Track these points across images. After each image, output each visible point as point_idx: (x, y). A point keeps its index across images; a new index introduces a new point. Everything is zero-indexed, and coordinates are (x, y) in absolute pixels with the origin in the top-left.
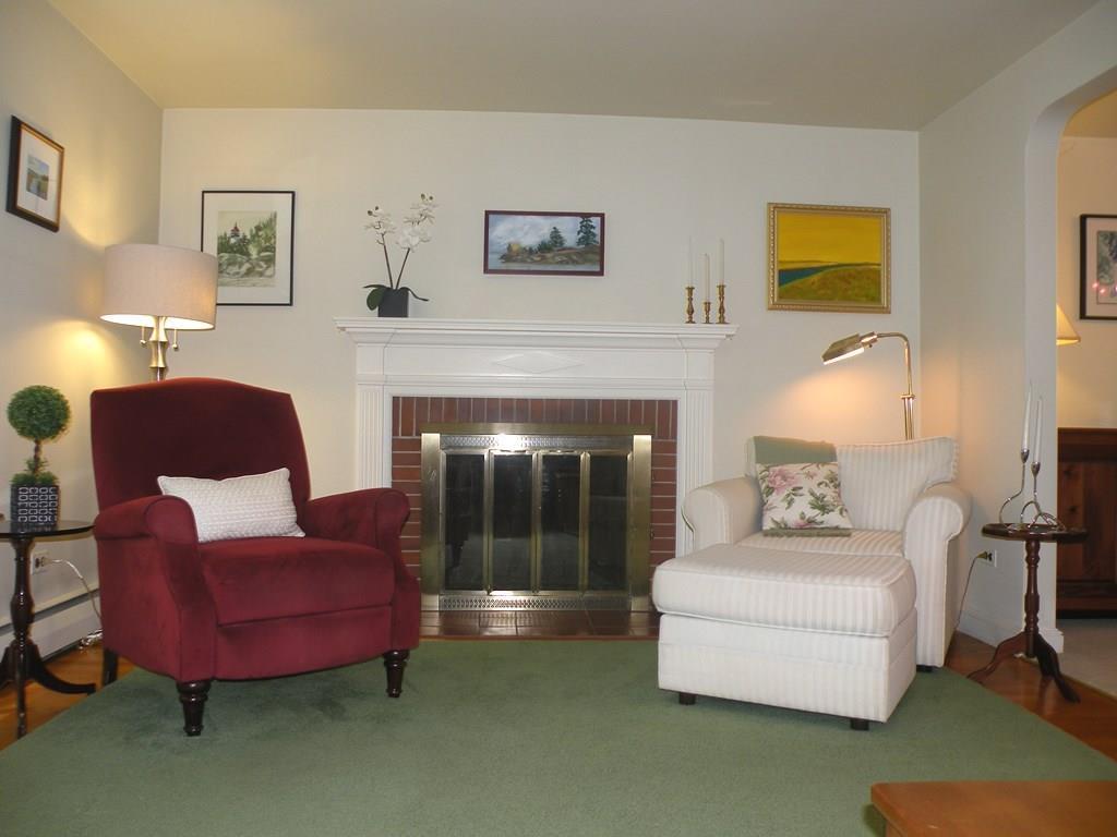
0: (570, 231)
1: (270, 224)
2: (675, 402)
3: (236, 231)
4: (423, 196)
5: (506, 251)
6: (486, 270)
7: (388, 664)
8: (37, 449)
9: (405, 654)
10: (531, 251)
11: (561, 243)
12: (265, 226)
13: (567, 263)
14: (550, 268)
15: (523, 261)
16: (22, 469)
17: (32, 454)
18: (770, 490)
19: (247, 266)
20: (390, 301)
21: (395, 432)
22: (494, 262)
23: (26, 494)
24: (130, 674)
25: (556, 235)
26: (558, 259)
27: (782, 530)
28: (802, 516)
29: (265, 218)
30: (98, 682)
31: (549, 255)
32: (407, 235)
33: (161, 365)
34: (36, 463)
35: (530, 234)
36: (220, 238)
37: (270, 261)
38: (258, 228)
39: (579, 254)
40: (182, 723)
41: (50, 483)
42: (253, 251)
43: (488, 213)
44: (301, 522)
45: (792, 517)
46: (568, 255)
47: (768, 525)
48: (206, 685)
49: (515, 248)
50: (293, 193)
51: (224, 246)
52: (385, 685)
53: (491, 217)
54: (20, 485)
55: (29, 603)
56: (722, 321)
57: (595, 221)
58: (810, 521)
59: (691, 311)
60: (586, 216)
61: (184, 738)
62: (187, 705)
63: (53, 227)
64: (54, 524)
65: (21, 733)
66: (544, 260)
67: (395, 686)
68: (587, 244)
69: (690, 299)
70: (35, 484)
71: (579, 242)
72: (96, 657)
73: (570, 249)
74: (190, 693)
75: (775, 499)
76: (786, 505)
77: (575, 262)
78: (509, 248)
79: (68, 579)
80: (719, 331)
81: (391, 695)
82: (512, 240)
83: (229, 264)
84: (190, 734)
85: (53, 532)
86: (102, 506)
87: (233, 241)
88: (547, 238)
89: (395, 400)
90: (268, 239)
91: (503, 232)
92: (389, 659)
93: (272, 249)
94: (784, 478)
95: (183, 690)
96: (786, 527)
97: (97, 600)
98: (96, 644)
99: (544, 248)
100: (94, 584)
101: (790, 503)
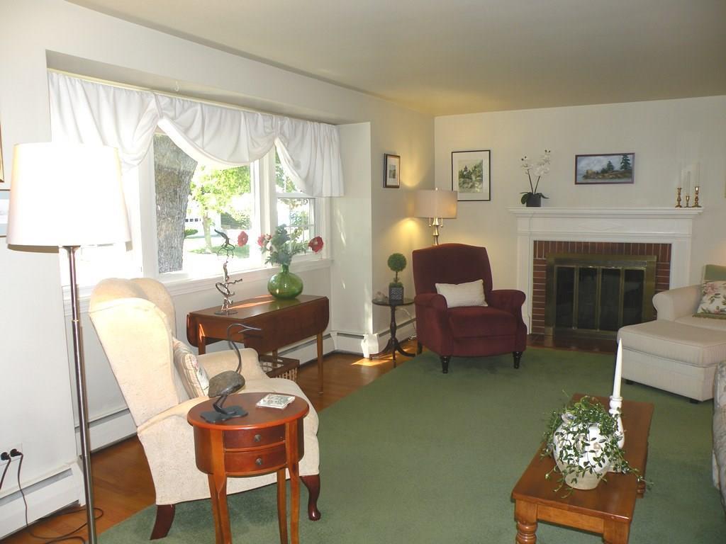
0: (617, 163)
1: (480, 165)
2: (670, 245)
3: (466, 168)
4: (546, 151)
5: (585, 174)
6: (576, 183)
7: (514, 356)
8: (397, 275)
9: (521, 353)
10: (597, 173)
11: (613, 169)
12: (478, 166)
13: (615, 178)
14: (607, 181)
15: (594, 178)
16: (392, 281)
17: (395, 277)
18: (705, 294)
19: (471, 184)
20: (532, 199)
21: (535, 256)
22: (580, 179)
23: (393, 290)
24: (425, 351)
25: (610, 166)
26: (611, 176)
27: (707, 315)
28: (718, 308)
29: (478, 162)
30: (416, 353)
31: (606, 175)
32: (537, 171)
33: (437, 224)
34: (396, 279)
35: (598, 165)
36: (460, 172)
37: (481, 181)
38: (475, 167)
39: (621, 173)
40: (442, 369)
41: (400, 286)
42: (473, 177)
43: (577, 156)
44: (487, 300)
45: (712, 307)
46: (616, 175)
47: (700, 311)
48: (449, 357)
49: (590, 172)
50: (489, 151)
51: (462, 176)
52: (513, 364)
53: (578, 158)
54: (392, 287)
55: (395, 324)
56: (697, 206)
57: (630, 157)
58: (722, 311)
59: (679, 200)
60: (625, 155)
61: (442, 374)
62: (443, 363)
63: (398, 187)
64: (402, 300)
65: (395, 366)
66: (604, 177)
67: (517, 365)
68: (626, 169)
69: (679, 194)
70: (396, 286)
71: (622, 168)
72: (415, 344)
73: (617, 171)
74: (444, 359)
75: (705, 298)
76: (710, 301)
77: (619, 178)
78: (587, 172)
79: (405, 315)
80: (696, 211)
81: (515, 368)
82: (589, 168)
83: (464, 183)
84: (444, 373)
85: (401, 303)
86: (417, 294)
87: (465, 173)
88: (606, 167)
89: (535, 242)
90: (479, 172)
91: (585, 165)
92: (515, 354)
93: (481, 176)
94: (713, 289)
95: (442, 358)
96: (710, 312)
97: (415, 322)
98: (414, 339)
99: (604, 171)
100: (414, 317)
101: (712, 301)
